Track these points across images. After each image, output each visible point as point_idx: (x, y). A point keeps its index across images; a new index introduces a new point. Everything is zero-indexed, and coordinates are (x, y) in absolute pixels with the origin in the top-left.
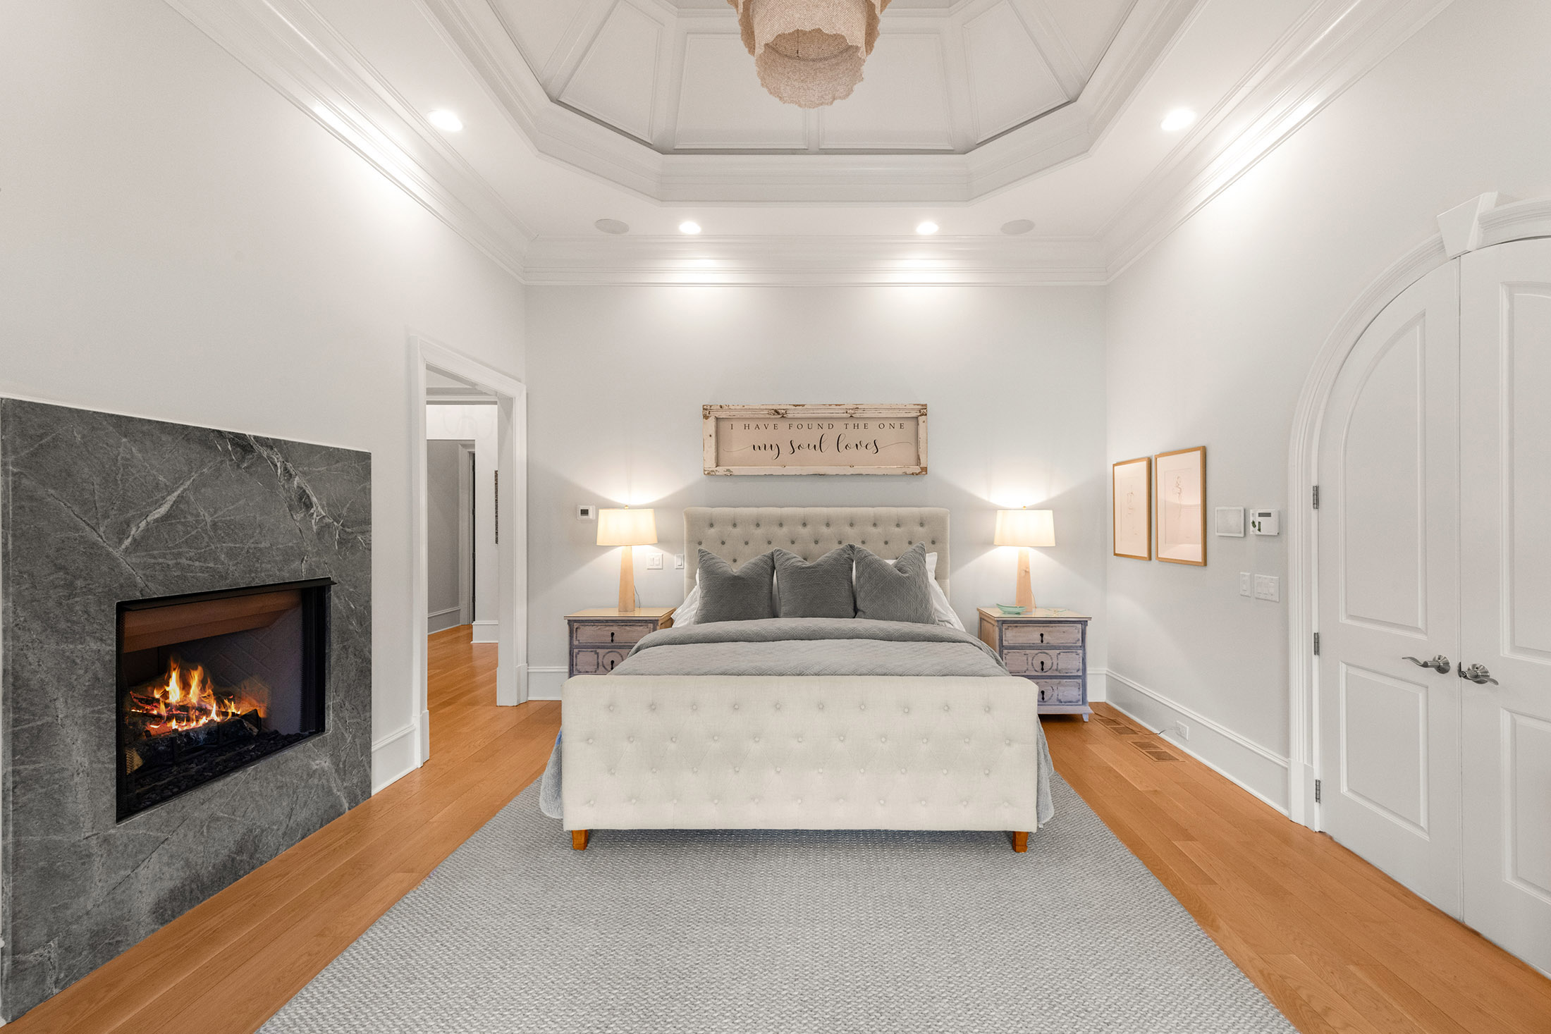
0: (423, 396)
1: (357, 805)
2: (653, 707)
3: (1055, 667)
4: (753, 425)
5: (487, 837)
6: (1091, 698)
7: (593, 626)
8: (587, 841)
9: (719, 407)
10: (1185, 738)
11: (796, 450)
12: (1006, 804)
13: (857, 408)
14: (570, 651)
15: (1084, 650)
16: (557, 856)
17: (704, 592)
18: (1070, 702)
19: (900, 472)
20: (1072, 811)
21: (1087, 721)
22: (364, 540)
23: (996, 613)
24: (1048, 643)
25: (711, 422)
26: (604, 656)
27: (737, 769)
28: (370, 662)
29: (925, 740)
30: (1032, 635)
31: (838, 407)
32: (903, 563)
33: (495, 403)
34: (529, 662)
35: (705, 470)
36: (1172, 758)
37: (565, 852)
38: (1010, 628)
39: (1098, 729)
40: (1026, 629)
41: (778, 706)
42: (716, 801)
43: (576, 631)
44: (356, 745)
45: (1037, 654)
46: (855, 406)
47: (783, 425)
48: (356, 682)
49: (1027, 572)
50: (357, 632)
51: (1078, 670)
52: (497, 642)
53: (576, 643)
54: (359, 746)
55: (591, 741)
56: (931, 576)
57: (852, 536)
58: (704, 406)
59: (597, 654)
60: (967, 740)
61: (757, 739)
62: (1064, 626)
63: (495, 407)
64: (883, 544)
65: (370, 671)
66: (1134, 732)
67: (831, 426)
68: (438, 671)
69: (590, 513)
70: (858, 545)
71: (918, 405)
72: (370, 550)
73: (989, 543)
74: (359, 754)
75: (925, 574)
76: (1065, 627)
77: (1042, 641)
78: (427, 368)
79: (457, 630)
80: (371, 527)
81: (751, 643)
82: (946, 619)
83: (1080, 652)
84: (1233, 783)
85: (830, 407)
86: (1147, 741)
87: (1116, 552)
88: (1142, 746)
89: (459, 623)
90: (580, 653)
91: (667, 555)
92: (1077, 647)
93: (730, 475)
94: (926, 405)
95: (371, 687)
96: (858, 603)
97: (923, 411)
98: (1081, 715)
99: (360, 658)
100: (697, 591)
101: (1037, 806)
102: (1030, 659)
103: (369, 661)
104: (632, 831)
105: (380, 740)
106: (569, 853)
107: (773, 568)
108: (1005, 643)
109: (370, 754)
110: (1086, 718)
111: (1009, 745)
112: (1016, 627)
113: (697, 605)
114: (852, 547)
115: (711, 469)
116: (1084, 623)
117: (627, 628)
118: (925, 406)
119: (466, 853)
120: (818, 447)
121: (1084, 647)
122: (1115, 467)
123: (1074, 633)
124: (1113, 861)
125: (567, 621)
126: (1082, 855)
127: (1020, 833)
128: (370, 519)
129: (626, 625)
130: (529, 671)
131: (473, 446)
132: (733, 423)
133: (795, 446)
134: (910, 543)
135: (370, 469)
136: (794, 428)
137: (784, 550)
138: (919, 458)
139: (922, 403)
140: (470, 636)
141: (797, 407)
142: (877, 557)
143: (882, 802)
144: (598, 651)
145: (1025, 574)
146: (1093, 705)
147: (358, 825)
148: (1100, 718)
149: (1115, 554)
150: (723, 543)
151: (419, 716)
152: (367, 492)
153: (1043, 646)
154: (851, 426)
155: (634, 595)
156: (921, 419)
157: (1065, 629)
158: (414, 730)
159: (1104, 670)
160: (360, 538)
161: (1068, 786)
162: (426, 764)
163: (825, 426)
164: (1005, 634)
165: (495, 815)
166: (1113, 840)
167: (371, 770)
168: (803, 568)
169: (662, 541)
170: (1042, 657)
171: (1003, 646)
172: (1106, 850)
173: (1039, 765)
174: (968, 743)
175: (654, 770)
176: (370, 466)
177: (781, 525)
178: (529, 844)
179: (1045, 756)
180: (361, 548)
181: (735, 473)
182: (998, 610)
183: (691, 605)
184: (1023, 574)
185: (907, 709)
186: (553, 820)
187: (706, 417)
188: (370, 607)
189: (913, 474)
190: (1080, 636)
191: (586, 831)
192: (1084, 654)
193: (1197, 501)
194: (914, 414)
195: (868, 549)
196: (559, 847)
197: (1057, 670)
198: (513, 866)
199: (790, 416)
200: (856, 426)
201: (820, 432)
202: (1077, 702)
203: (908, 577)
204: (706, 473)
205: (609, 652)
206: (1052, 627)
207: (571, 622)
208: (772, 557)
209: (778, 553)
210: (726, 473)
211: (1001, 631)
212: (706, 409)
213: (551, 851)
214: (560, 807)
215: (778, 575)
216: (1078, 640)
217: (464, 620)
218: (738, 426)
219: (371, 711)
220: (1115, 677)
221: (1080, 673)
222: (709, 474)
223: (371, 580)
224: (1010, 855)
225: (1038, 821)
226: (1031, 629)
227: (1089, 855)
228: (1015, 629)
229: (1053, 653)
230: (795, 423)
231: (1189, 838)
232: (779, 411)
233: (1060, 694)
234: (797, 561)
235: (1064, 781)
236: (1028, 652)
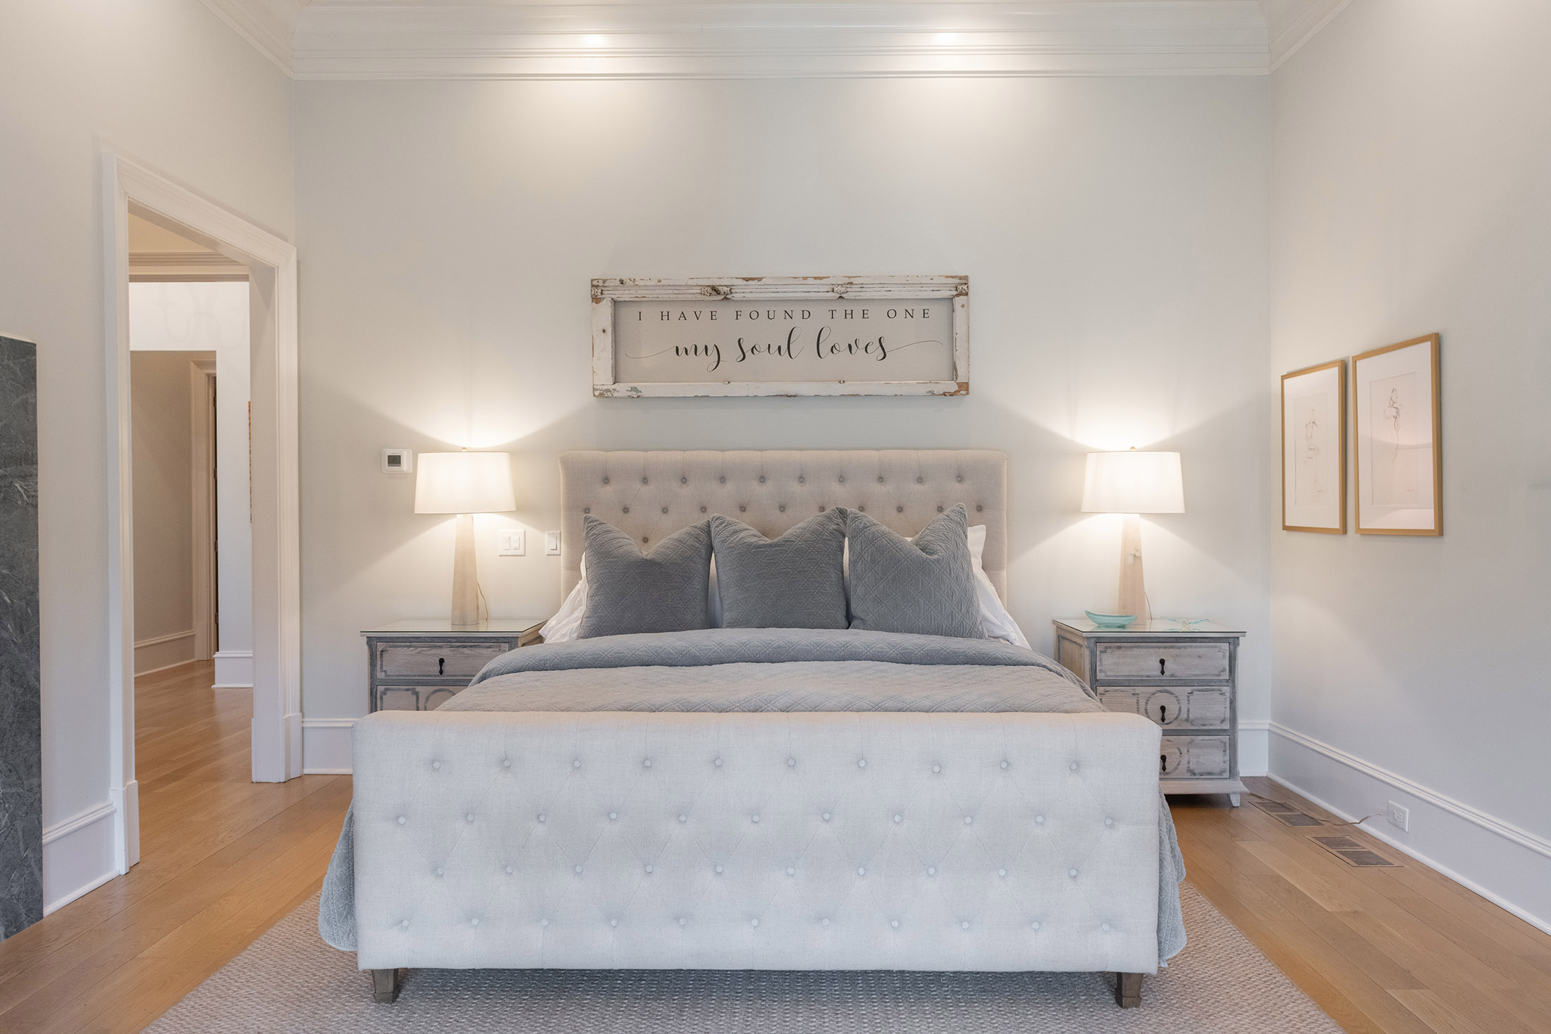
0: (124, 269)
1: (18, 931)
2: (506, 763)
3: (1183, 715)
4: (674, 314)
5: (232, 981)
6: (1244, 770)
7: (409, 647)
8: (398, 989)
9: (618, 283)
10: (1405, 831)
11: (748, 354)
12: (1105, 927)
13: (851, 283)
14: (371, 690)
15: (1234, 687)
16: (347, 1011)
17: (594, 587)
18: (1209, 775)
19: (922, 390)
20: (1216, 944)
21: (1239, 805)
22: (26, 490)
23: (1087, 627)
24: (1172, 675)
25: (605, 308)
26: (427, 698)
27: (649, 869)
28: (37, 694)
29: (968, 820)
30: (1147, 663)
31: (818, 281)
32: (929, 538)
33: (244, 278)
34: (305, 710)
35: (594, 390)
36: (1380, 862)
37: (362, 1006)
38: (1109, 650)
39: (1256, 817)
40: (1135, 651)
41: (718, 762)
42: (614, 923)
43: (381, 655)
44: (16, 830)
45: (1153, 694)
46: (847, 280)
47: (725, 312)
48: (14, 725)
49: (1137, 558)
50: (15, 643)
51: (1223, 721)
52: (251, 685)
53: (380, 675)
54: (20, 834)
55: (402, 820)
56: (976, 564)
57: (842, 496)
58: (592, 280)
59: (417, 694)
60: (1040, 819)
61: (683, 818)
62: (1200, 647)
63: (246, 285)
64: (895, 511)
65: (38, 708)
66: (1316, 822)
67: (806, 314)
68: (156, 729)
69: (404, 460)
70: (852, 509)
71: (952, 277)
72: (36, 507)
73: (1073, 511)
74: (22, 846)
75: (966, 556)
76: (1202, 649)
77: (1163, 672)
78: (129, 212)
79: (190, 667)
80: (37, 469)
81: (671, 668)
82: (1002, 633)
83: (1226, 689)
84: (1483, 899)
85: (806, 282)
86: (1338, 835)
87: (1287, 524)
88: (1331, 843)
89: (194, 658)
90: (389, 693)
91: (532, 532)
92: (1221, 681)
93: (636, 397)
94: (966, 278)
95: (40, 735)
96: (853, 605)
97: (961, 287)
98: (1228, 795)
99: (22, 686)
100: (582, 587)
101: (1159, 930)
102: (1142, 702)
103: (34, 692)
104: (475, 972)
105: (58, 825)
106: (367, 1007)
107: (711, 549)
108: (1100, 676)
109: (41, 846)
110: (1235, 801)
111: (1111, 827)
112: (1120, 648)
113: (581, 611)
114: (842, 513)
115: (605, 387)
116: (1232, 640)
117: (466, 651)
118: (964, 280)
119: (196, 1006)
120: (784, 349)
121: (1234, 681)
122: (1285, 381)
123: (1217, 658)
124: (1287, 1020)
125: (365, 639)
126: (1234, 1011)
127: (1129, 975)
128: (35, 455)
129: (465, 647)
130: (304, 725)
131: (214, 364)
132: (641, 310)
133: (747, 348)
134: (940, 509)
135: (35, 371)
136: (744, 317)
137: (728, 518)
138: (955, 368)
139: (960, 274)
140: (211, 678)
141: (750, 282)
142: (885, 528)
143: (895, 924)
144: (418, 689)
145: (1133, 565)
146: (1247, 781)
147: (21, 962)
148: (1260, 801)
149: (1286, 528)
150: (626, 510)
151: (121, 789)
152: (29, 409)
153: (1164, 680)
154: (839, 314)
155: (477, 597)
156: (959, 301)
157: (1201, 651)
158: (115, 812)
159: (1266, 723)
160: (17, 485)
161: (1208, 906)
162: (134, 869)
163: (797, 315)
164: (1101, 659)
165: (245, 948)
166: (1287, 988)
167: (41, 875)
168: (760, 546)
169: (523, 509)
170: (1163, 699)
171: (1097, 681)
172: (1275, 1004)
173: (1161, 861)
174: (1042, 824)
175: (509, 870)
176: (35, 366)
177: (723, 479)
178: (303, 994)
179: (1173, 850)
180: (20, 503)
181: (644, 394)
182: (1090, 622)
183: (572, 613)
184: (1130, 560)
185: (937, 767)
186: (343, 953)
187: (596, 300)
188: (37, 602)
189: (944, 394)
190: (1226, 663)
191: (396, 971)
192: (1234, 693)
193: (1427, 437)
194: (947, 293)
195: (870, 517)
196: (351, 997)
197: (1187, 720)
198: (275, 1027)
199: (737, 296)
200: (849, 314)
201: (789, 324)
202: (1221, 773)
203: (938, 561)
204: (597, 393)
205: (435, 692)
206: (1179, 648)
207: (372, 641)
208: (707, 530)
209: (719, 521)
210: (629, 394)
211: (1093, 655)
212: (597, 286)
213: (339, 1005)
214: (353, 933)
215: (719, 559)
216: (1224, 670)
217: (200, 653)
218: (651, 314)
219: (40, 776)
220: (1285, 734)
221: (1226, 726)
222: (603, 395)
223: (37, 557)
224: (1111, 1013)
225: (1160, 956)
226: (1143, 651)
227: (1247, 1012)
228: (1118, 652)
229: (1182, 691)
230: (746, 310)
231: (1414, 984)
232: (720, 288)
233: (1193, 761)
234: (751, 535)
235: (1200, 898)
236: (1138, 690)
